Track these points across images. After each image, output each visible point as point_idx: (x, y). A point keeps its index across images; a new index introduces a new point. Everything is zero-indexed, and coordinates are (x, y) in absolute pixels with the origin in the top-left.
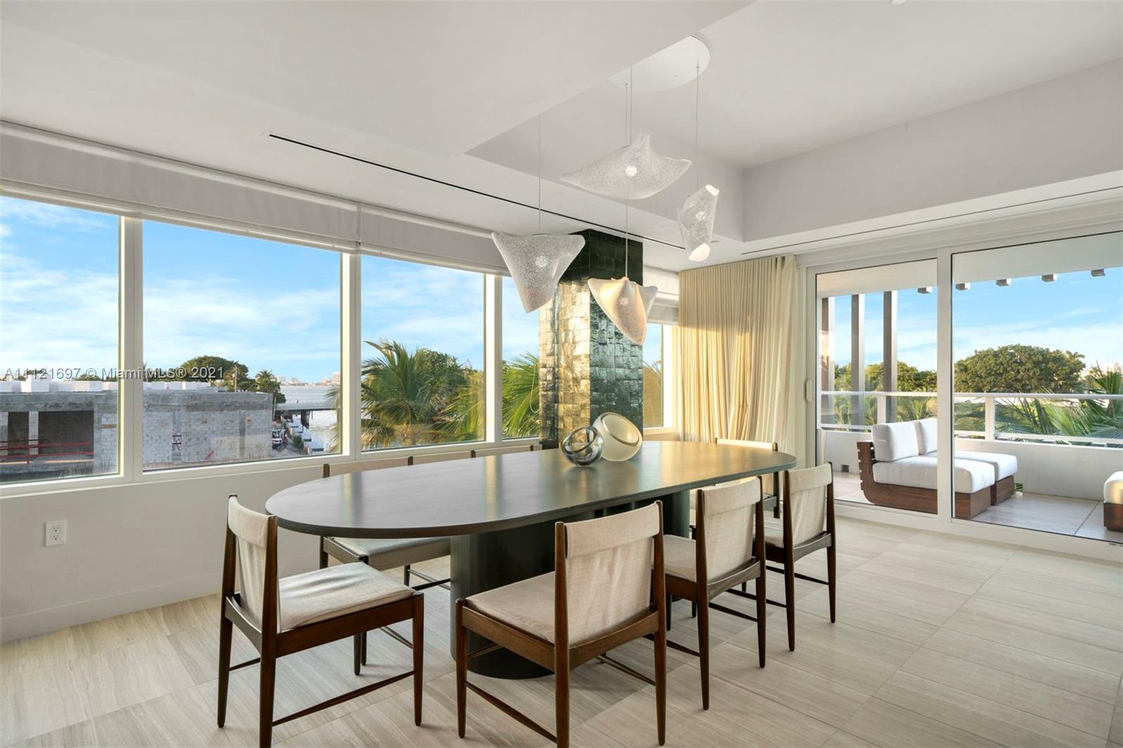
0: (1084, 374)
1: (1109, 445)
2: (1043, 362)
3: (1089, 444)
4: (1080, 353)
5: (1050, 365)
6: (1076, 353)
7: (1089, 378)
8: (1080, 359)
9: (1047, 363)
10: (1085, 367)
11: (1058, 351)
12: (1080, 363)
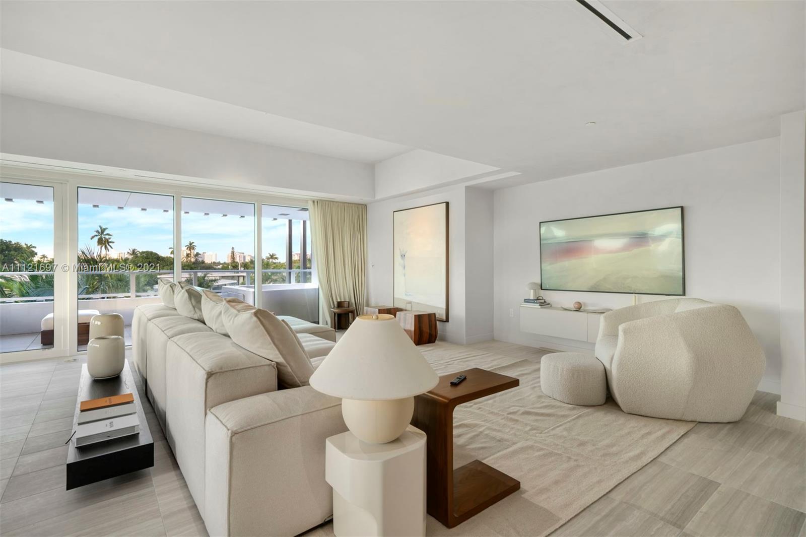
0: (36, 259)
1: (46, 300)
2: (6, 250)
3: (35, 301)
4: (33, 245)
5: (12, 252)
6: (31, 245)
7: (39, 262)
8: (33, 249)
9: (10, 251)
10: (37, 255)
11: (18, 243)
12: (33, 252)
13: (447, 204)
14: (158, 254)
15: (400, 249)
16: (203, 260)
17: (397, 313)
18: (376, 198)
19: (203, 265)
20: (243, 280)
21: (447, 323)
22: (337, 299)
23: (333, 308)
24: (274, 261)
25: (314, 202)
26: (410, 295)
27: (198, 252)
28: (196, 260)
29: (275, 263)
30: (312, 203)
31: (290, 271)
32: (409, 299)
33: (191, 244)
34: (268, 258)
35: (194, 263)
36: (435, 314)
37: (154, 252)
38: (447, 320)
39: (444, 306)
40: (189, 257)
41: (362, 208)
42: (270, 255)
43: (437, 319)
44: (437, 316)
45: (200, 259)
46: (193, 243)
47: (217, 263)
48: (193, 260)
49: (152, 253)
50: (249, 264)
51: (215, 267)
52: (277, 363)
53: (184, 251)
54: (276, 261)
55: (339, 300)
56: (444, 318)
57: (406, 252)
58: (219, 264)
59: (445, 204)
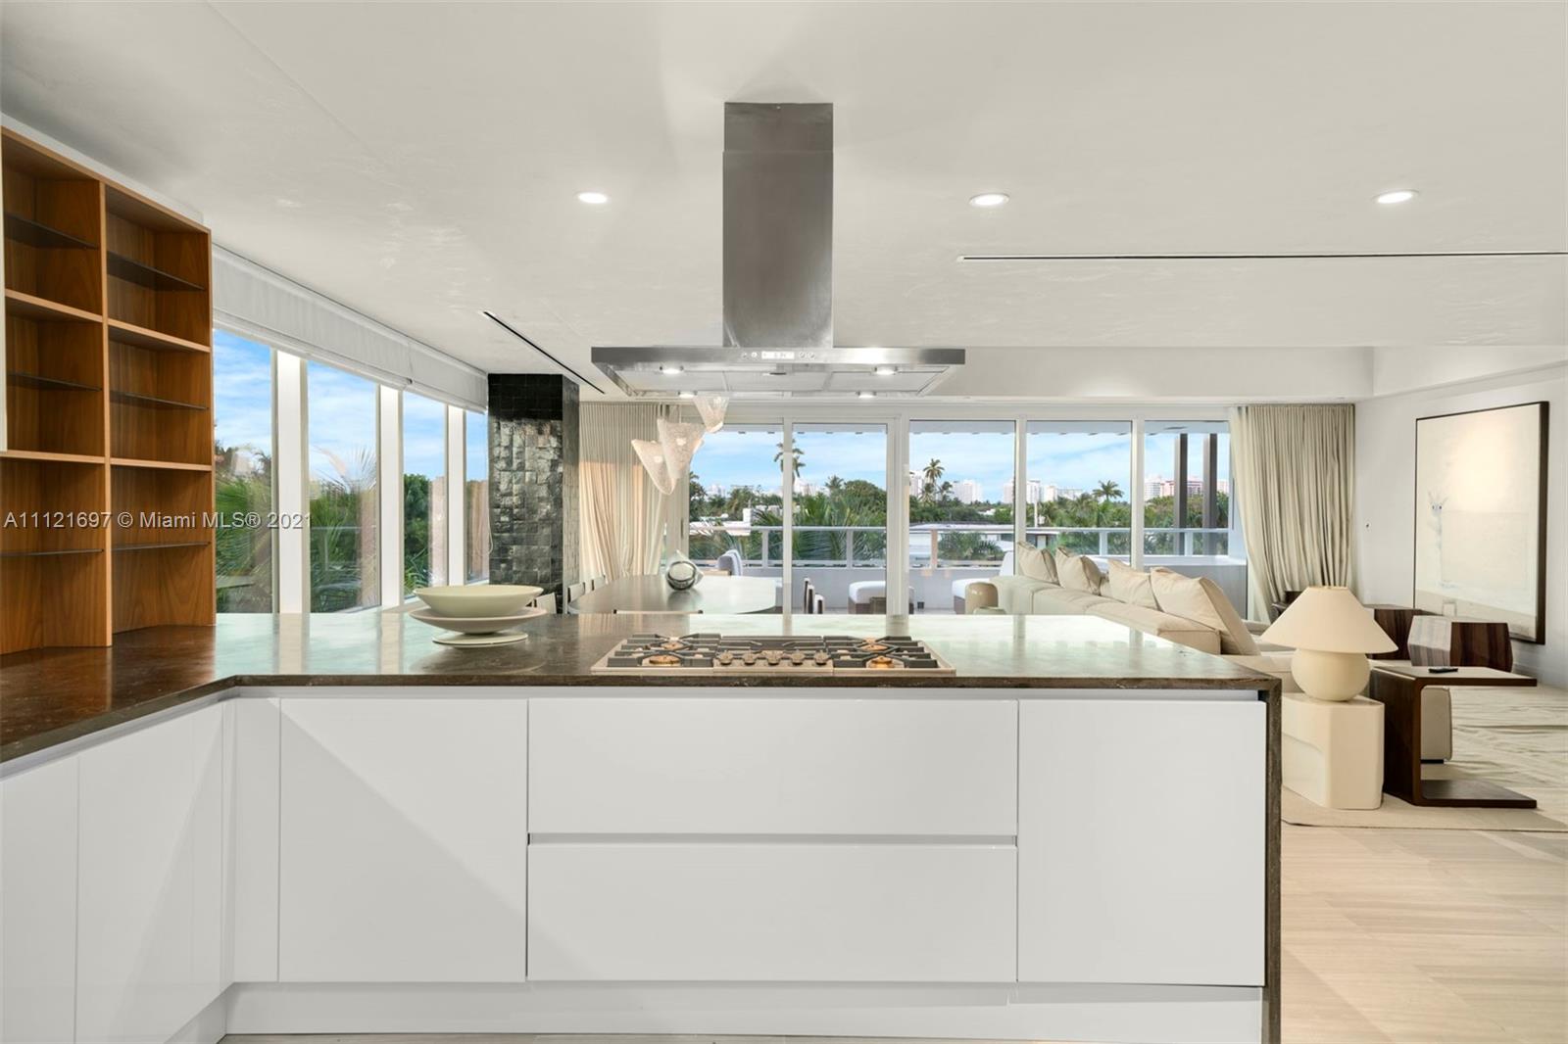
13: (1545, 407)
14: (876, 485)
15: (1430, 494)
16: (956, 499)
17: (1415, 617)
18: (1376, 394)
19: (957, 509)
20: (1047, 544)
21: (1540, 647)
22: (1284, 586)
23: (1277, 603)
24: (1112, 499)
25: (1239, 408)
26: (1453, 586)
27: (947, 480)
28: (944, 497)
29: (1115, 504)
30: (1235, 411)
31: (1182, 530)
32: (1450, 594)
33: (934, 464)
34: (1098, 493)
35: (941, 504)
36: (1505, 625)
37: (869, 481)
38: (1541, 639)
39: (1531, 610)
40: (930, 492)
41: (1345, 413)
42: (1103, 486)
43: (1511, 635)
44: (1510, 630)
45: (952, 497)
46: (938, 461)
47: (985, 504)
48: (938, 497)
49: (865, 485)
50: (1056, 507)
51: (980, 513)
52: (1221, 632)
53: (920, 478)
54: (1119, 499)
55: (1289, 589)
56: (1533, 634)
57: (1445, 500)
58: (988, 506)
59: (1538, 406)
